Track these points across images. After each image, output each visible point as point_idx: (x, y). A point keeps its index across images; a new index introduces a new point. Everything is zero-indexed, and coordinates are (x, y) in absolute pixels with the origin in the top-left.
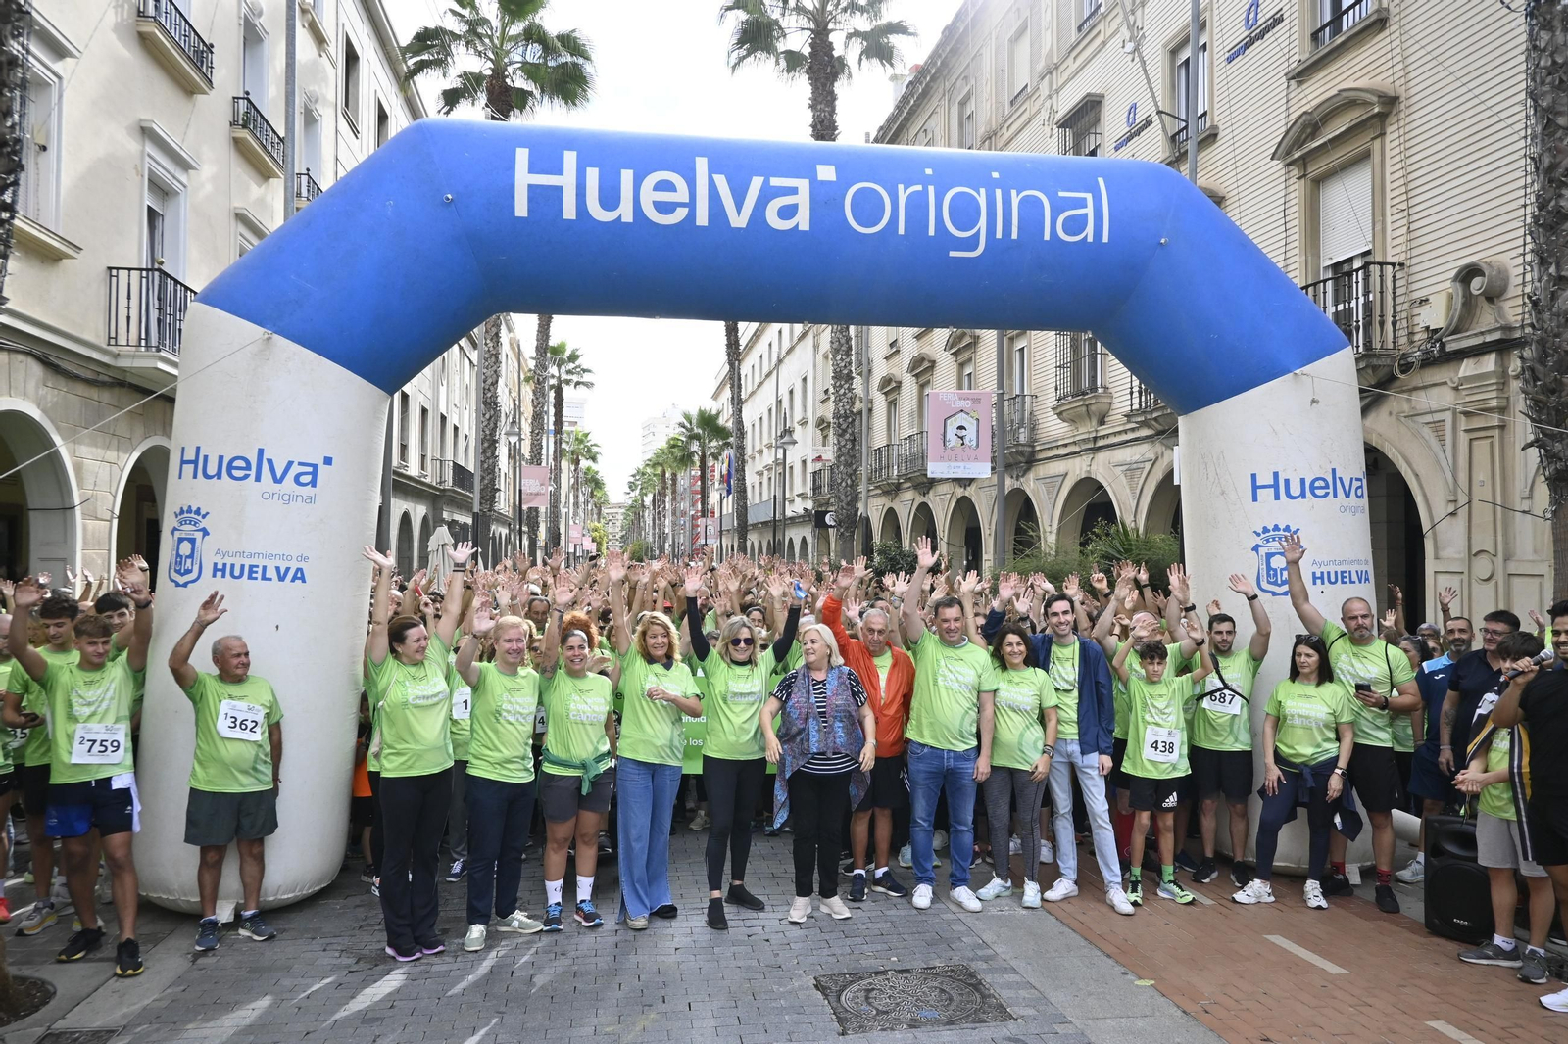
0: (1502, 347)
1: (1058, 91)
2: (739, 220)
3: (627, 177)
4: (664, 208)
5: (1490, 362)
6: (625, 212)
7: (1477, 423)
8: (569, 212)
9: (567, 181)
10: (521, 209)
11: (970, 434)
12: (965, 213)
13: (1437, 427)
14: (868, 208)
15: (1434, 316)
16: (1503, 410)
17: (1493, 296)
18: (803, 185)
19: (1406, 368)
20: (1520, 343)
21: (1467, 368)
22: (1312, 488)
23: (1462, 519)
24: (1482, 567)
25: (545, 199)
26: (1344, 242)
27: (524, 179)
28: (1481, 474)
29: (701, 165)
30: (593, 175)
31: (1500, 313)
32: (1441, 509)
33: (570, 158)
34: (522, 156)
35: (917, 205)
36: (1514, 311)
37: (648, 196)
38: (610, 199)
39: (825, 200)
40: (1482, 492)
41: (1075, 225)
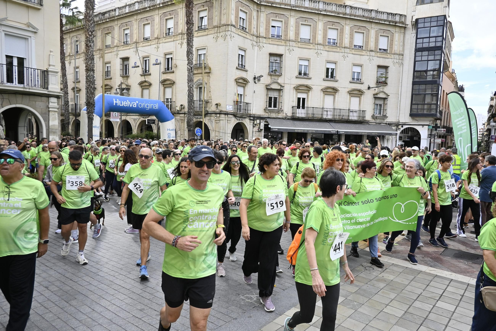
0: (185, 114)
1: (119, 51)
2: (131, 106)
3: (122, 102)
4: (125, 105)
5: (183, 115)
6: (122, 105)
7: (182, 121)
8: (118, 105)
9: (118, 102)
10: (114, 105)
11: (117, 115)
12: (147, 106)
13: (178, 121)
14: (140, 105)
15: (178, 108)
16: (184, 120)
17: (184, 108)
18: (136, 103)
19: (175, 114)
20: (186, 114)
21: (181, 115)
22: (172, 130)
23: (180, 131)
24: (182, 136)
25: (116, 104)
26: (168, 96)
27: (115, 102)
28: (182, 126)
29: (128, 101)
30: (120, 101)
31: (184, 110)
32: (178, 130)
33: (118, 100)
34: (114, 99)
35: (144, 105)
36: (186, 110)
37: (124, 104)
38: (121, 104)
39: (137, 105)
40: (182, 128)
41: (155, 107)
